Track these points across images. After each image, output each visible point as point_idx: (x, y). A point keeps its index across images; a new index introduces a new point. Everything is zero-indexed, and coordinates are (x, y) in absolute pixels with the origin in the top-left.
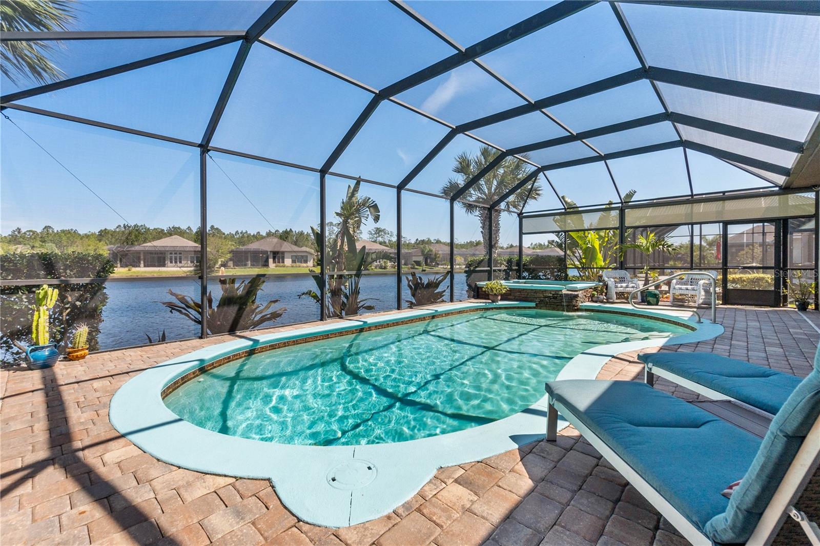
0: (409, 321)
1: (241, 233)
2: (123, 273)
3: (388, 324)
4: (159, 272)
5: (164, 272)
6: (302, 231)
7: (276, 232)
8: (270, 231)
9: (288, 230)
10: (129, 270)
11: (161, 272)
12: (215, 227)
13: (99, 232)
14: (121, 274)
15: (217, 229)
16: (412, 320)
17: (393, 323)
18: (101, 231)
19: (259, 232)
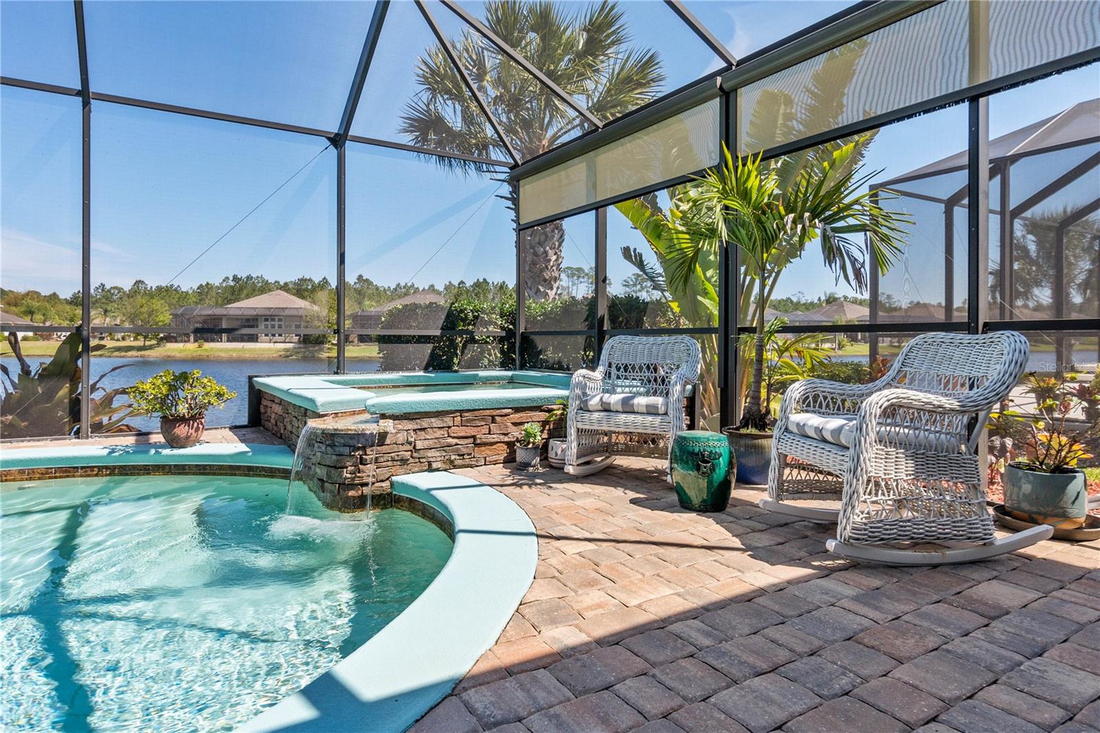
1: (404, 287)
2: (190, 350)
4: (243, 349)
5: (250, 350)
6: (504, 283)
7: (459, 284)
8: (450, 282)
9: (481, 280)
10: (200, 347)
11: (246, 350)
12: (364, 278)
13: (198, 289)
14: (185, 353)
15: (367, 280)
18: (201, 287)
19: (432, 286)
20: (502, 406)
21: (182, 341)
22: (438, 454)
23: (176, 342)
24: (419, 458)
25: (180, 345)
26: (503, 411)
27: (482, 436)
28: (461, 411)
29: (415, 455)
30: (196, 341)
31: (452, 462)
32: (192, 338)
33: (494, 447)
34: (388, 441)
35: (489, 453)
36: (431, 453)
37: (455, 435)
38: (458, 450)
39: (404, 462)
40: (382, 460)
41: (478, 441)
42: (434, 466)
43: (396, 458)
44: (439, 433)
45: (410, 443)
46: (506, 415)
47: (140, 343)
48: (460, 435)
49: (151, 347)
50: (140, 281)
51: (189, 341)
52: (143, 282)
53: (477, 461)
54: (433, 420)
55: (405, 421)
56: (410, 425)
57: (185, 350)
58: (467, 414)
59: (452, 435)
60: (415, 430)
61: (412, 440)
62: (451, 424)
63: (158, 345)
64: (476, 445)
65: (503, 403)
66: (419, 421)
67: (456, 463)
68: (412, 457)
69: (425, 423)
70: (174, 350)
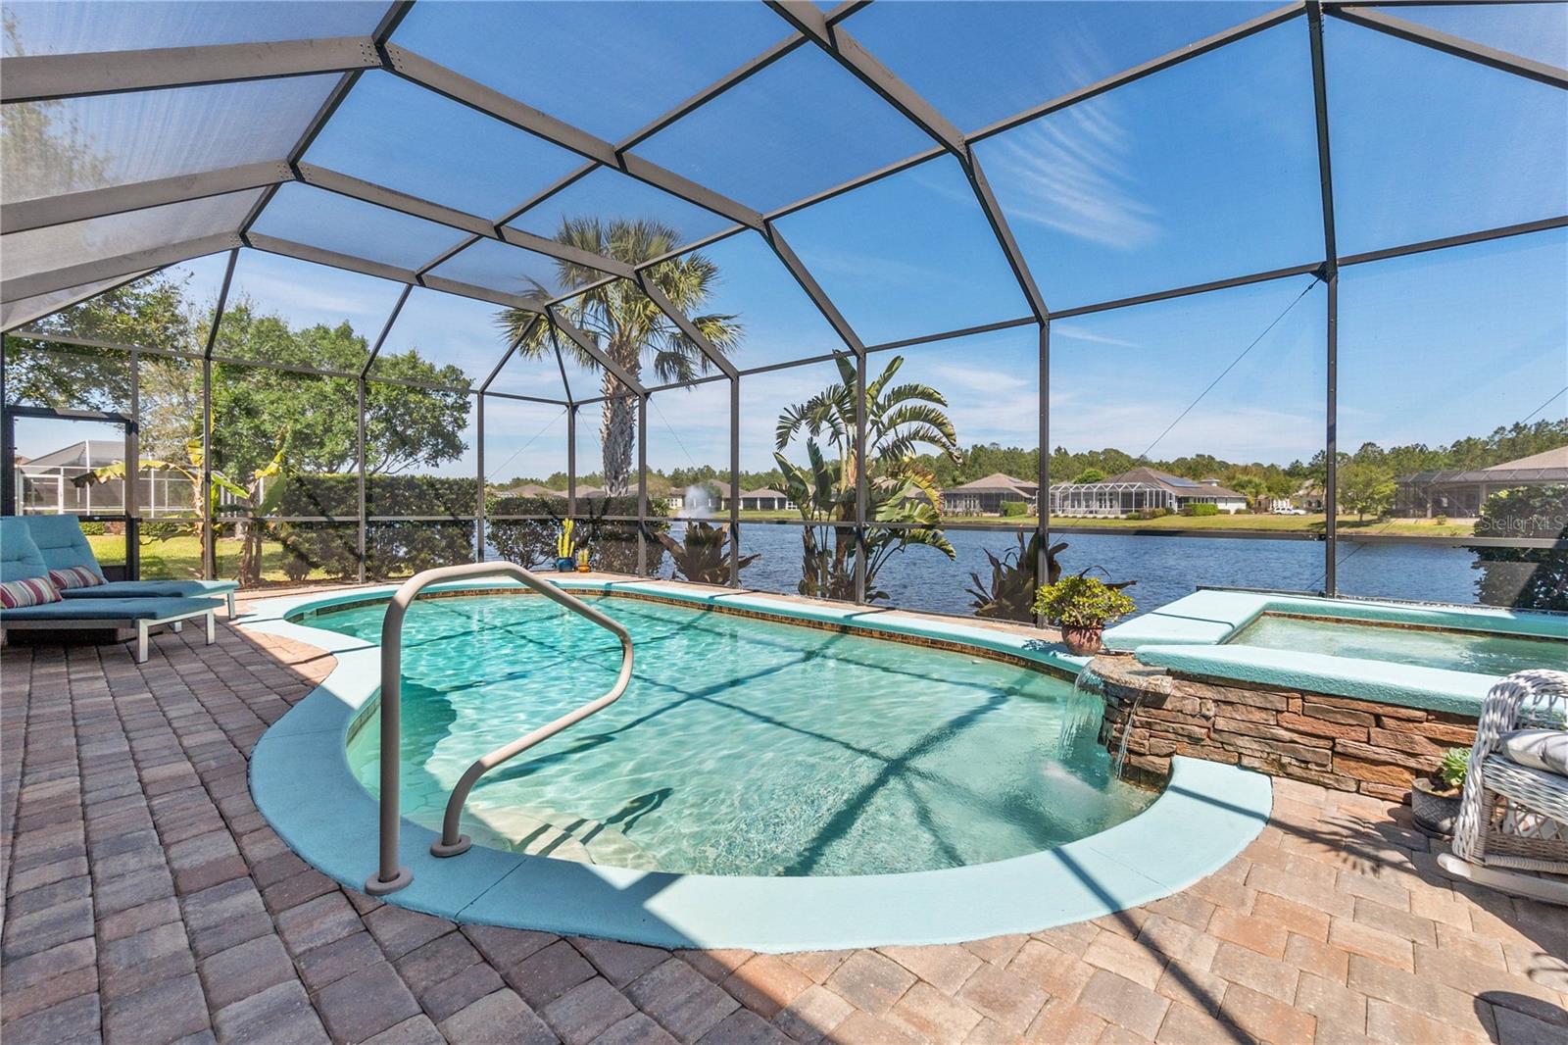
0: (787, 618)
2: (1424, 527)
3: (748, 612)
10: (1439, 523)
13: (1453, 446)
14: (1417, 531)
16: (793, 620)
17: (757, 613)
18: (1458, 444)
20: (1397, 702)
21: (1414, 516)
22: (1255, 746)
23: (1405, 517)
24: (1222, 743)
25: (1411, 521)
26: (1403, 711)
27: (1348, 742)
28: (1304, 694)
29: (1212, 735)
30: (1434, 515)
31: (1282, 766)
32: (1429, 513)
33: (1379, 768)
34: (1168, 705)
35: (1368, 775)
36: (1240, 741)
37: (1290, 726)
38: (1294, 750)
39: (1195, 741)
40: (1158, 727)
41: (1339, 749)
42: (1245, 761)
43: (1181, 732)
44: (1258, 716)
45: (1207, 718)
46: (1409, 720)
47: (1355, 517)
48: (1301, 728)
49: (1368, 523)
50: (1369, 444)
51: (1425, 516)
52: (1373, 445)
53: (1337, 781)
54: (1247, 694)
55: (1198, 685)
56: (1208, 693)
57: (1417, 528)
58: (1315, 699)
59: (1285, 724)
60: (1215, 701)
61: (1211, 713)
62: (1282, 706)
63: (1380, 520)
64: (1335, 753)
65: (1397, 696)
66: (1222, 689)
67: (1290, 770)
68: (1209, 737)
69: (1233, 695)
70: (1400, 527)
